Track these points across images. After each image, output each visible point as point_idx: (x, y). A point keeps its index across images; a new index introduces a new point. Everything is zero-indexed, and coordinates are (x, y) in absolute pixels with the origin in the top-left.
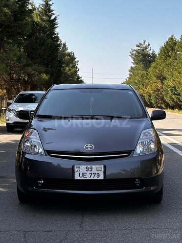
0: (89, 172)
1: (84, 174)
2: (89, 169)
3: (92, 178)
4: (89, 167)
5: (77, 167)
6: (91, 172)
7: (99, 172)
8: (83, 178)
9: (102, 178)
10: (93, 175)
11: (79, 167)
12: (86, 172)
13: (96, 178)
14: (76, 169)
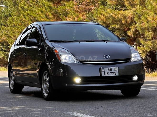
0: (110, 72)
1: (107, 73)
2: (110, 70)
3: (112, 75)
4: (110, 68)
5: (103, 69)
6: (111, 72)
7: (116, 71)
8: (106, 75)
9: (118, 75)
10: (112, 73)
11: (104, 69)
12: (108, 72)
13: (114, 75)
14: (102, 70)
